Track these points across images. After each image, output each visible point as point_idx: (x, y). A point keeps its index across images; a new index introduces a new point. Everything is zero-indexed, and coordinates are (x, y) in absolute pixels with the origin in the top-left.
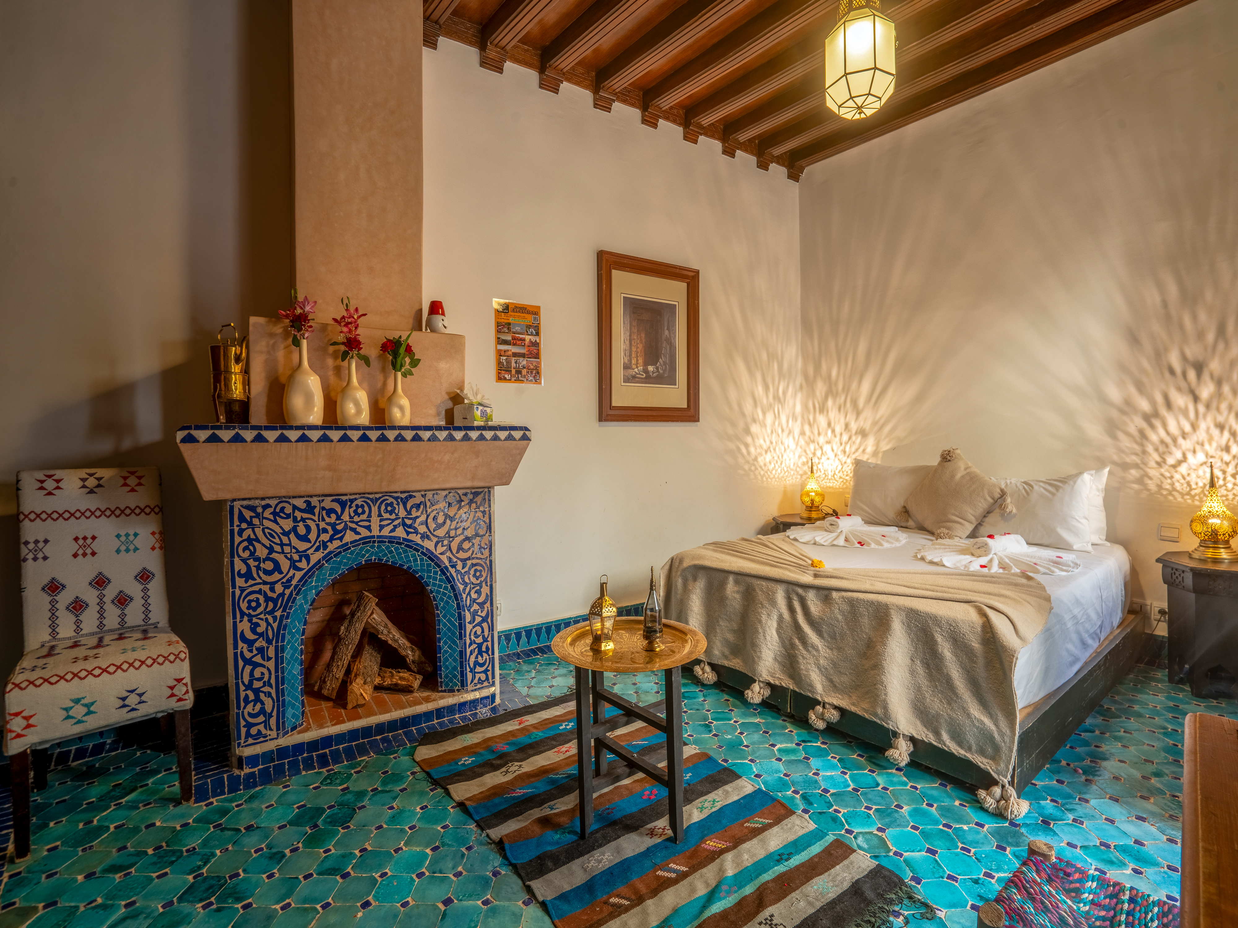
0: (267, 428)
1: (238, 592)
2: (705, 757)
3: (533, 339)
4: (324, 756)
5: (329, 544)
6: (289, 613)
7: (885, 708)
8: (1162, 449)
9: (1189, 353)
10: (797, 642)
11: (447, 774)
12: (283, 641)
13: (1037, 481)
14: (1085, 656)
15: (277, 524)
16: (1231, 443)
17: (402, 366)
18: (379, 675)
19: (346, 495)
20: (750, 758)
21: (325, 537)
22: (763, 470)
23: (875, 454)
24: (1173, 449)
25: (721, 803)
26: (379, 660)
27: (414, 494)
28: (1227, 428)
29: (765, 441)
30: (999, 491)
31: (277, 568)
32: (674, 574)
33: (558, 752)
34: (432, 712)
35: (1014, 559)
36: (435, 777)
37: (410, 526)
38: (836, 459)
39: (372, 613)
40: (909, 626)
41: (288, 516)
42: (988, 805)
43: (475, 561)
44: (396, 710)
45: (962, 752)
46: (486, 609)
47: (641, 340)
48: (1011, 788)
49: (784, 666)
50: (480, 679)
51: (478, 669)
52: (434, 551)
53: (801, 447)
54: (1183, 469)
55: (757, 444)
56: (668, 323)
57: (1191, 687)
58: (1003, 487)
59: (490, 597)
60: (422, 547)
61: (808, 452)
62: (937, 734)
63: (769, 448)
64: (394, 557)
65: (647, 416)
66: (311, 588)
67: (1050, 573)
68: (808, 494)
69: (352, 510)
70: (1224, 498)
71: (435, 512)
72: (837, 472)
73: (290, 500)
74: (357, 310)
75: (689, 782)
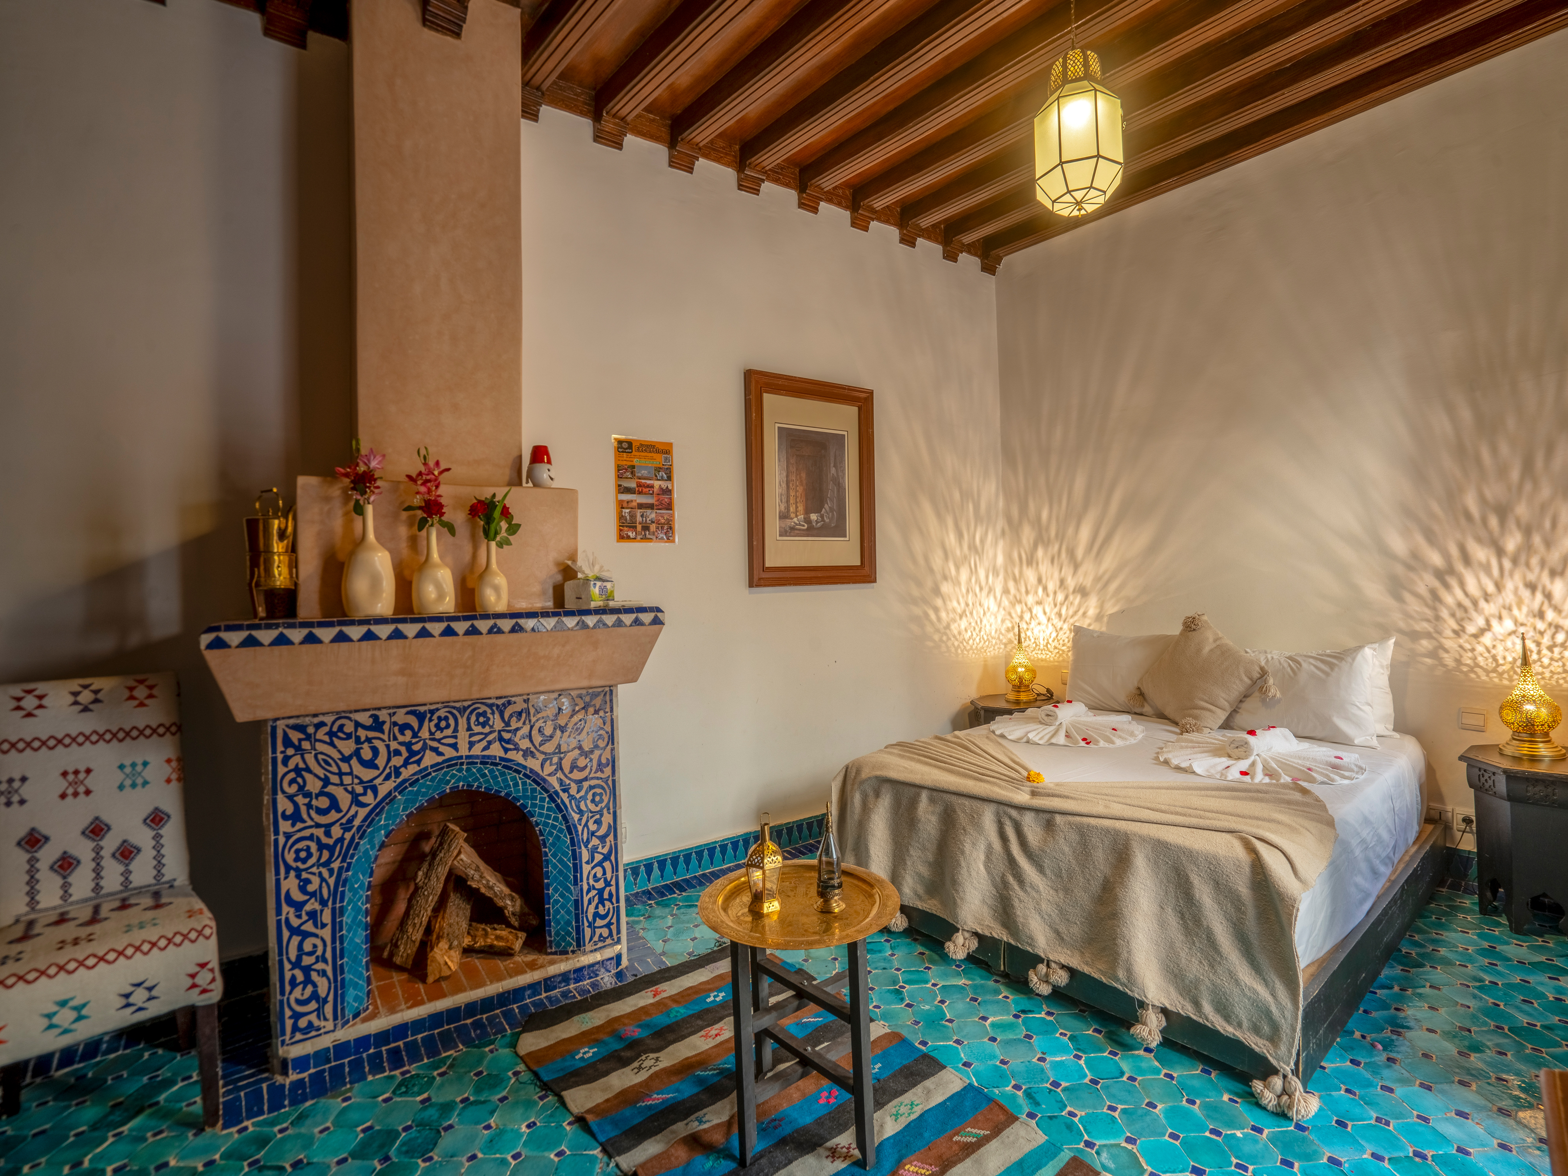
0: (321, 625)
1: (282, 840)
2: (896, 1038)
3: (664, 484)
4: (397, 1050)
5: (402, 770)
6: (349, 864)
7: (1129, 971)
8: (1459, 614)
9: (1489, 494)
10: (1011, 879)
11: (561, 1074)
12: (342, 901)
13: (1305, 656)
14: (1376, 888)
15: (334, 746)
16: (1546, 607)
17: (496, 533)
18: (469, 933)
19: (425, 705)
20: (955, 1038)
21: (397, 761)
22: (957, 640)
23: (1099, 618)
24: (1474, 614)
25: (921, 1106)
26: (468, 913)
27: (513, 699)
28: (1540, 588)
29: (959, 603)
30: (1258, 669)
31: (334, 805)
32: (849, 787)
33: (706, 1036)
34: (539, 983)
35: (1282, 763)
36: (546, 1079)
37: (508, 741)
38: (1050, 625)
39: (459, 853)
40: (1156, 863)
41: (349, 736)
42: (1266, 1102)
43: (593, 782)
44: (491, 982)
45: (1230, 1029)
46: (608, 844)
47: (801, 481)
48: (1295, 1078)
49: (996, 911)
50: (601, 935)
51: (599, 922)
52: (540, 772)
53: (1004, 609)
54: (1487, 639)
55: (950, 607)
56: (835, 459)
57: (1509, 920)
58: (1263, 664)
59: (614, 828)
60: (525, 767)
61: (1014, 615)
62: (1197, 1005)
63: (965, 611)
64: (488, 781)
65: (811, 578)
66: (380, 828)
67: (1329, 782)
68: (1014, 669)
69: (433, 724)
70: (1540, 677)
71: (541, 721)
72: (1050, 641)
73: (351, 715)
74: (437, 464)
75: (878, 1076)
